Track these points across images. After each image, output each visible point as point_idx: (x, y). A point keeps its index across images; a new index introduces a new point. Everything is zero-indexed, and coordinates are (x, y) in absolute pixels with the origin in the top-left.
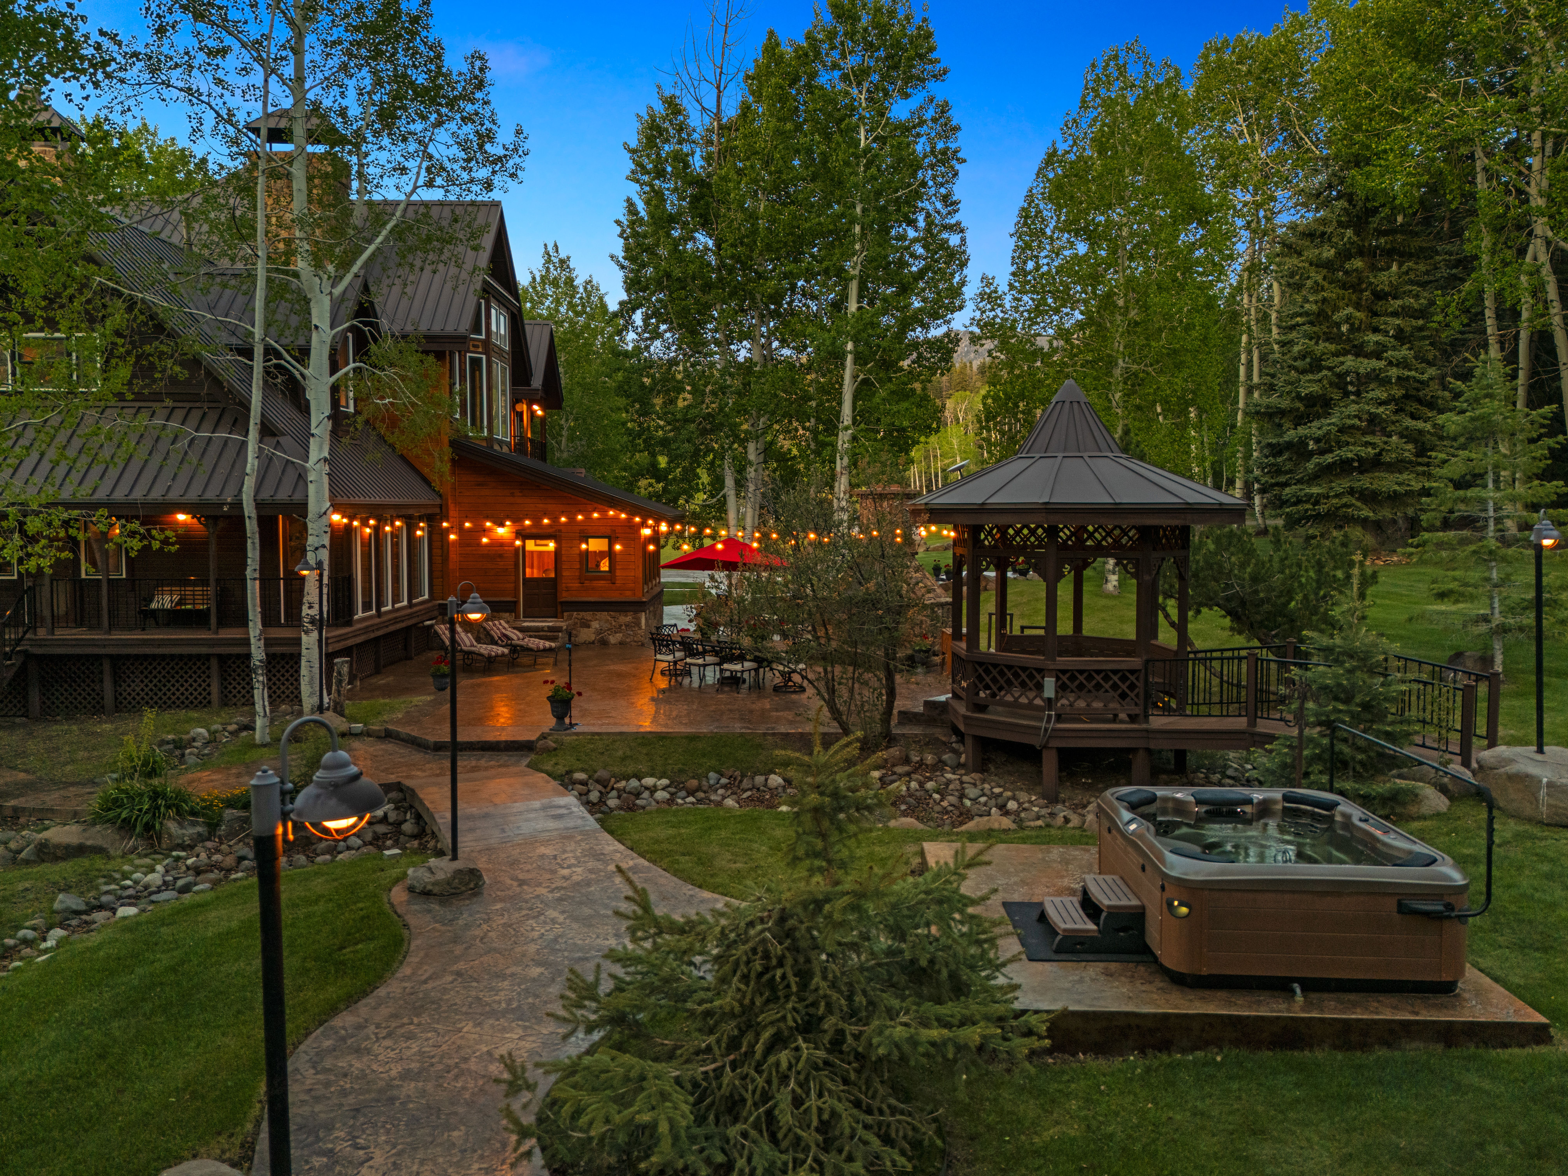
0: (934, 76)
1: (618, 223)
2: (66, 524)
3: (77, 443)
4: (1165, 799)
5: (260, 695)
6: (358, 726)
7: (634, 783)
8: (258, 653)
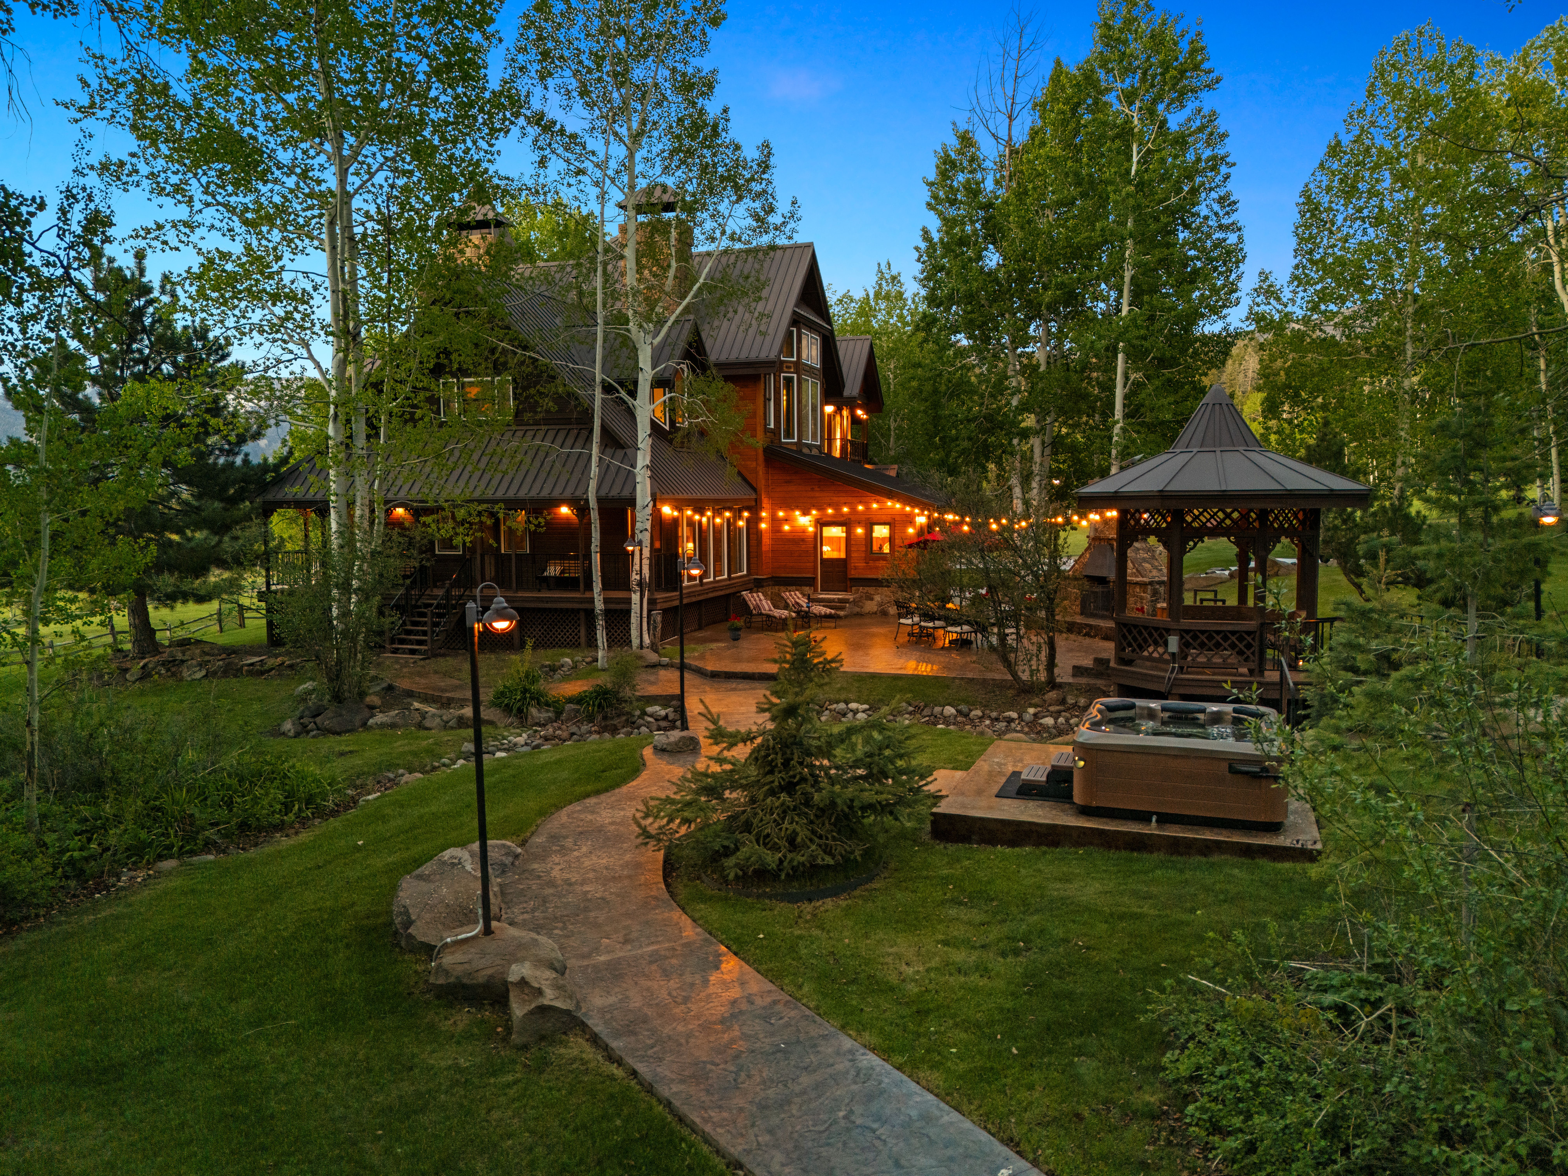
0: (1208, 86)
1: (917, 249)
2: (480, 514)
3: (485, 460)
4: (1142, 708)
5: (601, 636)
6: (665, 660)
7: (842, 706)
8: (599, 605)
